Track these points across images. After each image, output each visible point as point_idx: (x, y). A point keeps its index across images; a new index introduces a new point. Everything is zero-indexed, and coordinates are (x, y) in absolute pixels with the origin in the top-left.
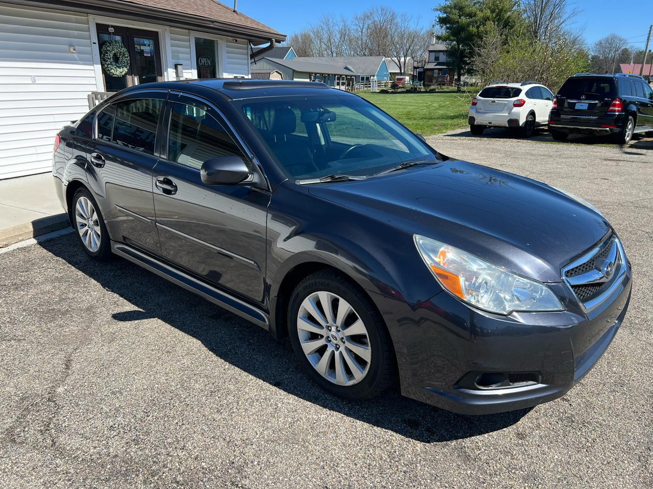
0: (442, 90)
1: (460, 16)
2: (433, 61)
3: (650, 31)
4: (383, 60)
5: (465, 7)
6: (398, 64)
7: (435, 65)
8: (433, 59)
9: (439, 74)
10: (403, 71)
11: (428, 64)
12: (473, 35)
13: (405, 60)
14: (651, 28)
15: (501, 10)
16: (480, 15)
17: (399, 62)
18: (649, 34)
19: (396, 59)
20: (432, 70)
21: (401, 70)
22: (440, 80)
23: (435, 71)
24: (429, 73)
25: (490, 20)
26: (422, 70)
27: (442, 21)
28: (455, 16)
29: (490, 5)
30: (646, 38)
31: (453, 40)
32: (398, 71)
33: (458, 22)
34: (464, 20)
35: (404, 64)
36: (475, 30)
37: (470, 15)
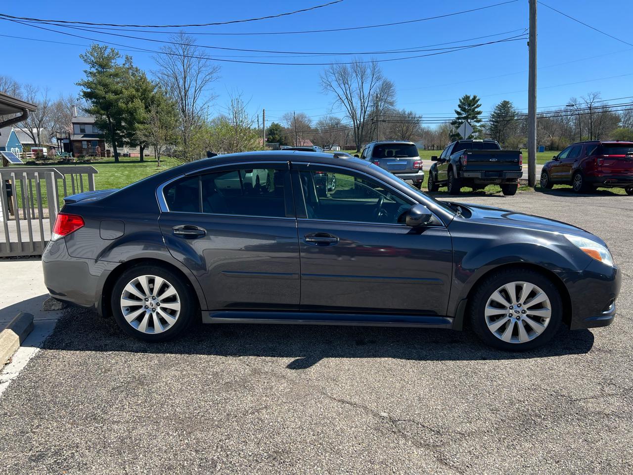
0: (97, 161)
1: (106, 92)
2: (79, 132)
3: (264, 114)
4: (12, 130)
5: (109, 85)
6: (30, 135)
7: (83, 137)
8: (78, 130)
9: (88, 145)
10: (37, 142)
11: (74, 136)
12: (123, 111)
13: (38, 132)
14: (263, 111)
15: (145, 90)
16: (126, 93)
17: (31, 132)
18: (264, 116)
19: (26, 129)
20: (80, 141)
21: (35, 141)
22: (90, 151)
23: (83, 142)
24: (77, 144)
25: (137, 98)
26: (67, 141)
27: (87, 95)
28: (101, 91)
29: (134, 85)
30: (262, 119)
31: (104, 114)
32: (33, 143)
33: (105, 98)
34: (111, 96)
35: (38, 135)
36: (124, 106)
37: (116, 93)
